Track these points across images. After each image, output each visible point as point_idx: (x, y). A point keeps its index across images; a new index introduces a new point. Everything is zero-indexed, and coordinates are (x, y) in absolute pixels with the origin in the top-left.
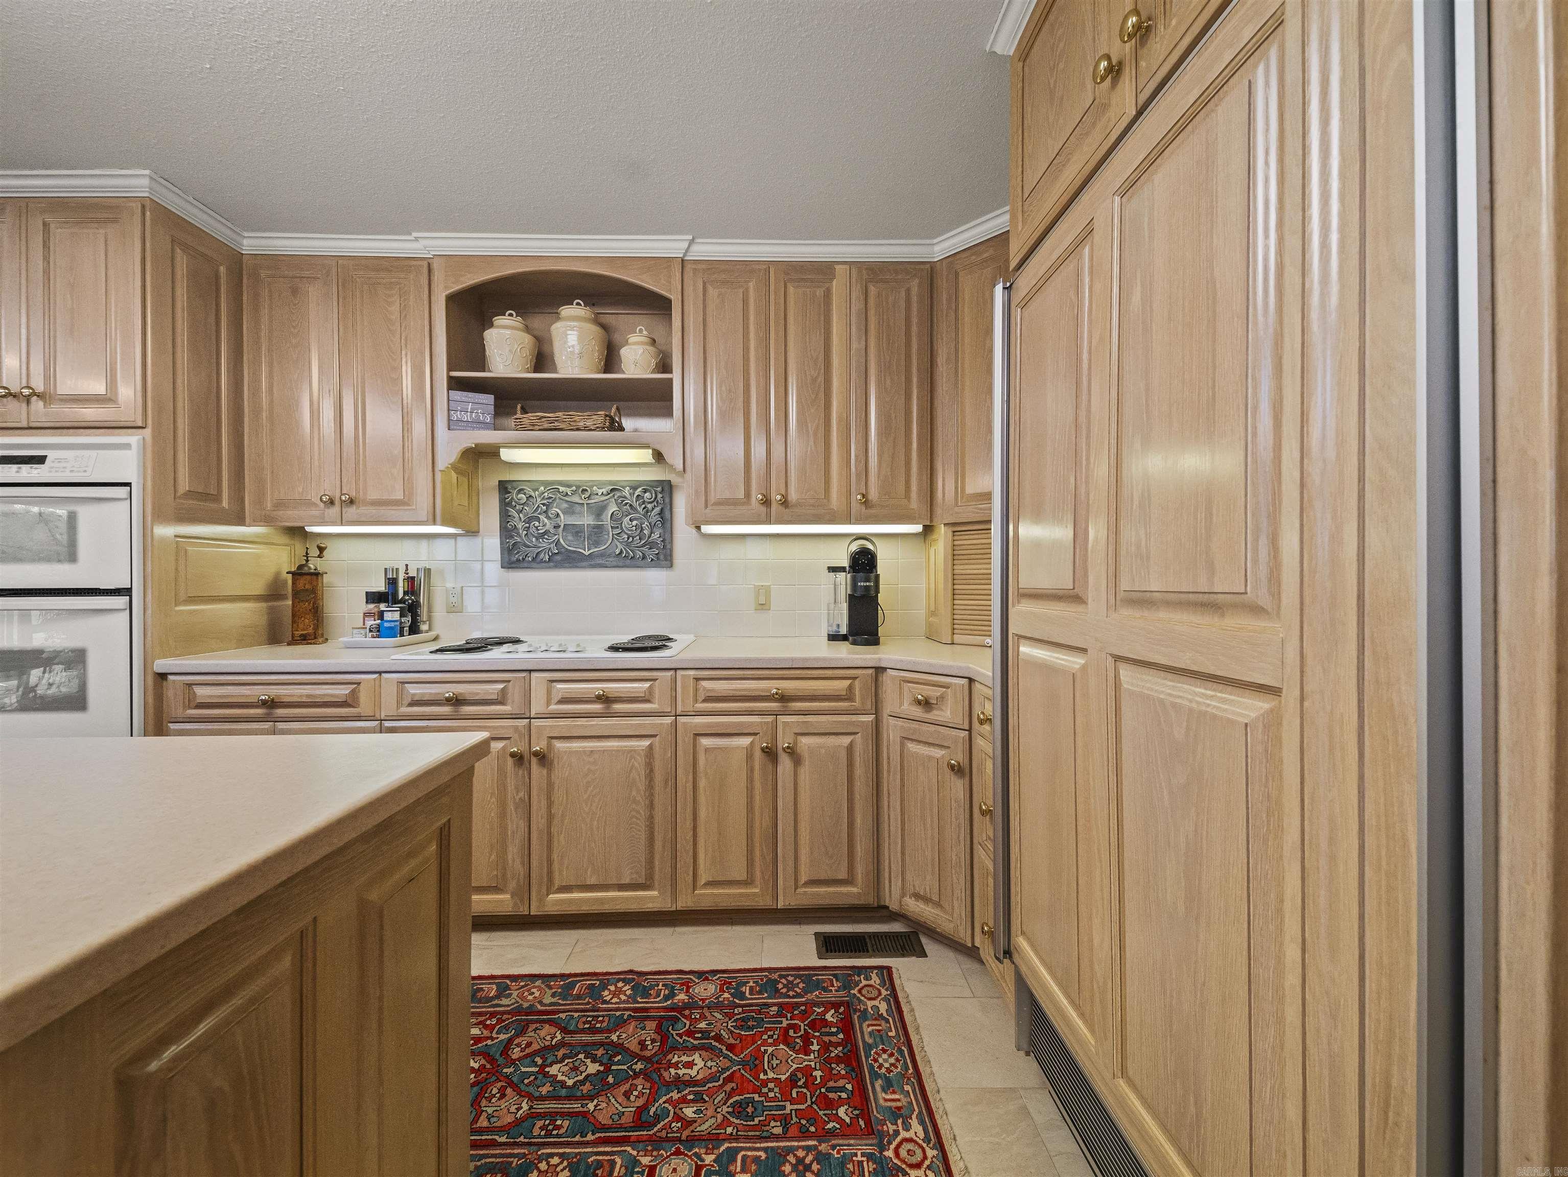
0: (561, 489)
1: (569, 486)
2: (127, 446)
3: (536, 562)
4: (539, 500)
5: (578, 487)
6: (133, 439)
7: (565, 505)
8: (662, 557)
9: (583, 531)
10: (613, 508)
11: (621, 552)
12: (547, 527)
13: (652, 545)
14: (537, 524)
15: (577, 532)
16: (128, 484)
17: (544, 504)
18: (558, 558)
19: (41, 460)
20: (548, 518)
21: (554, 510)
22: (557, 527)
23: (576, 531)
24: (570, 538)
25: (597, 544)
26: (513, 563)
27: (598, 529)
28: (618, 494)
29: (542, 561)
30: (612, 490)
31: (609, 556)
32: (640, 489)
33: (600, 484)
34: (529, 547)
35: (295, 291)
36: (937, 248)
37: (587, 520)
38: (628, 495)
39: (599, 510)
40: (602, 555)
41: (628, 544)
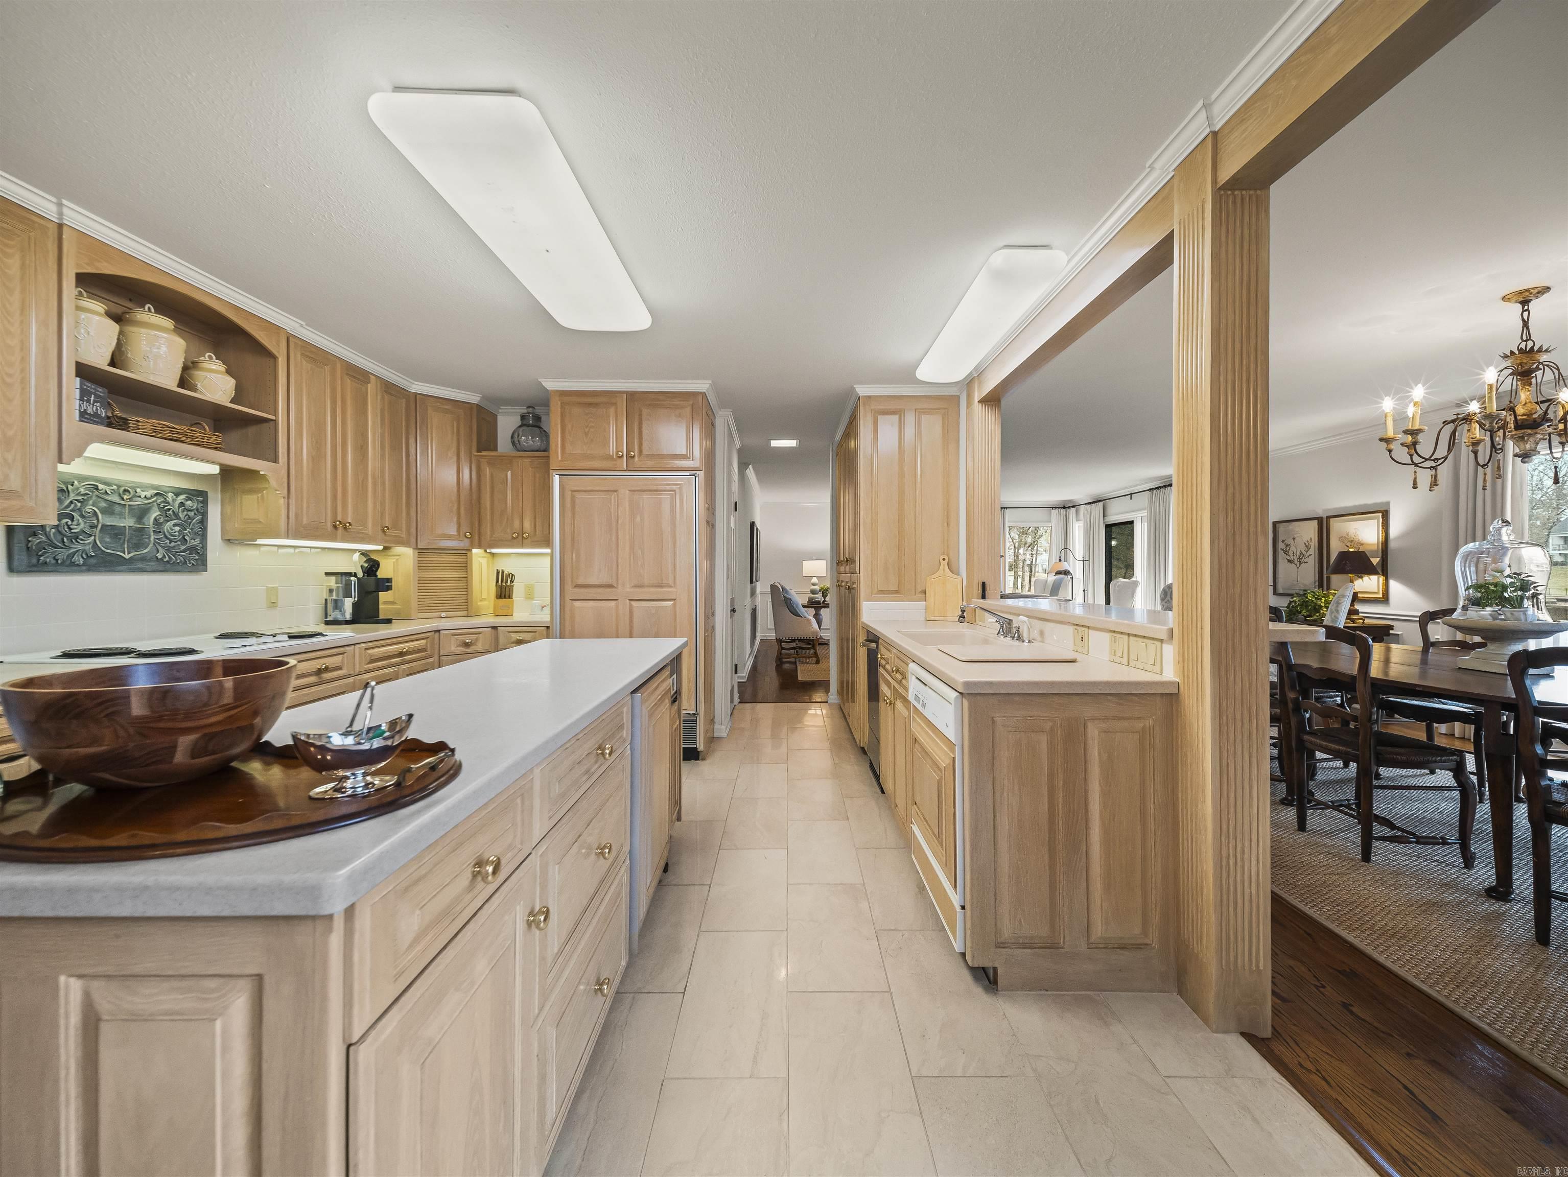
0: (101, 486)
1: (107, 484)
3: (68, 566)
4: (72, 495)
5: (119, 486)
7: (103, 504)
8: (200, 563)
9: (124, 534)
10: (155, 514)
11: (164, 557)
12: (82, 526)
13: (193, 550)
14: (70, 523)
15: (116, 535)
17: (78, 501)
18: (93, 561)
20: (82, 516)
21: (89, 508)
22: (93, 527)
23: (116, 533)
24: (108, 540)
25: (137, 546)
26: (34, 566)
27: (140, 532)
28: (161, 499)
29: (73, 564)
30: (157, 494)
31: (150, 560)
32: (182, 497)
33: (145, 487)
34: (56, 547)
37: (129, 522)
38: (170, 500)
39: (141, 513)
40: (143, 559)
41: (169, 549)
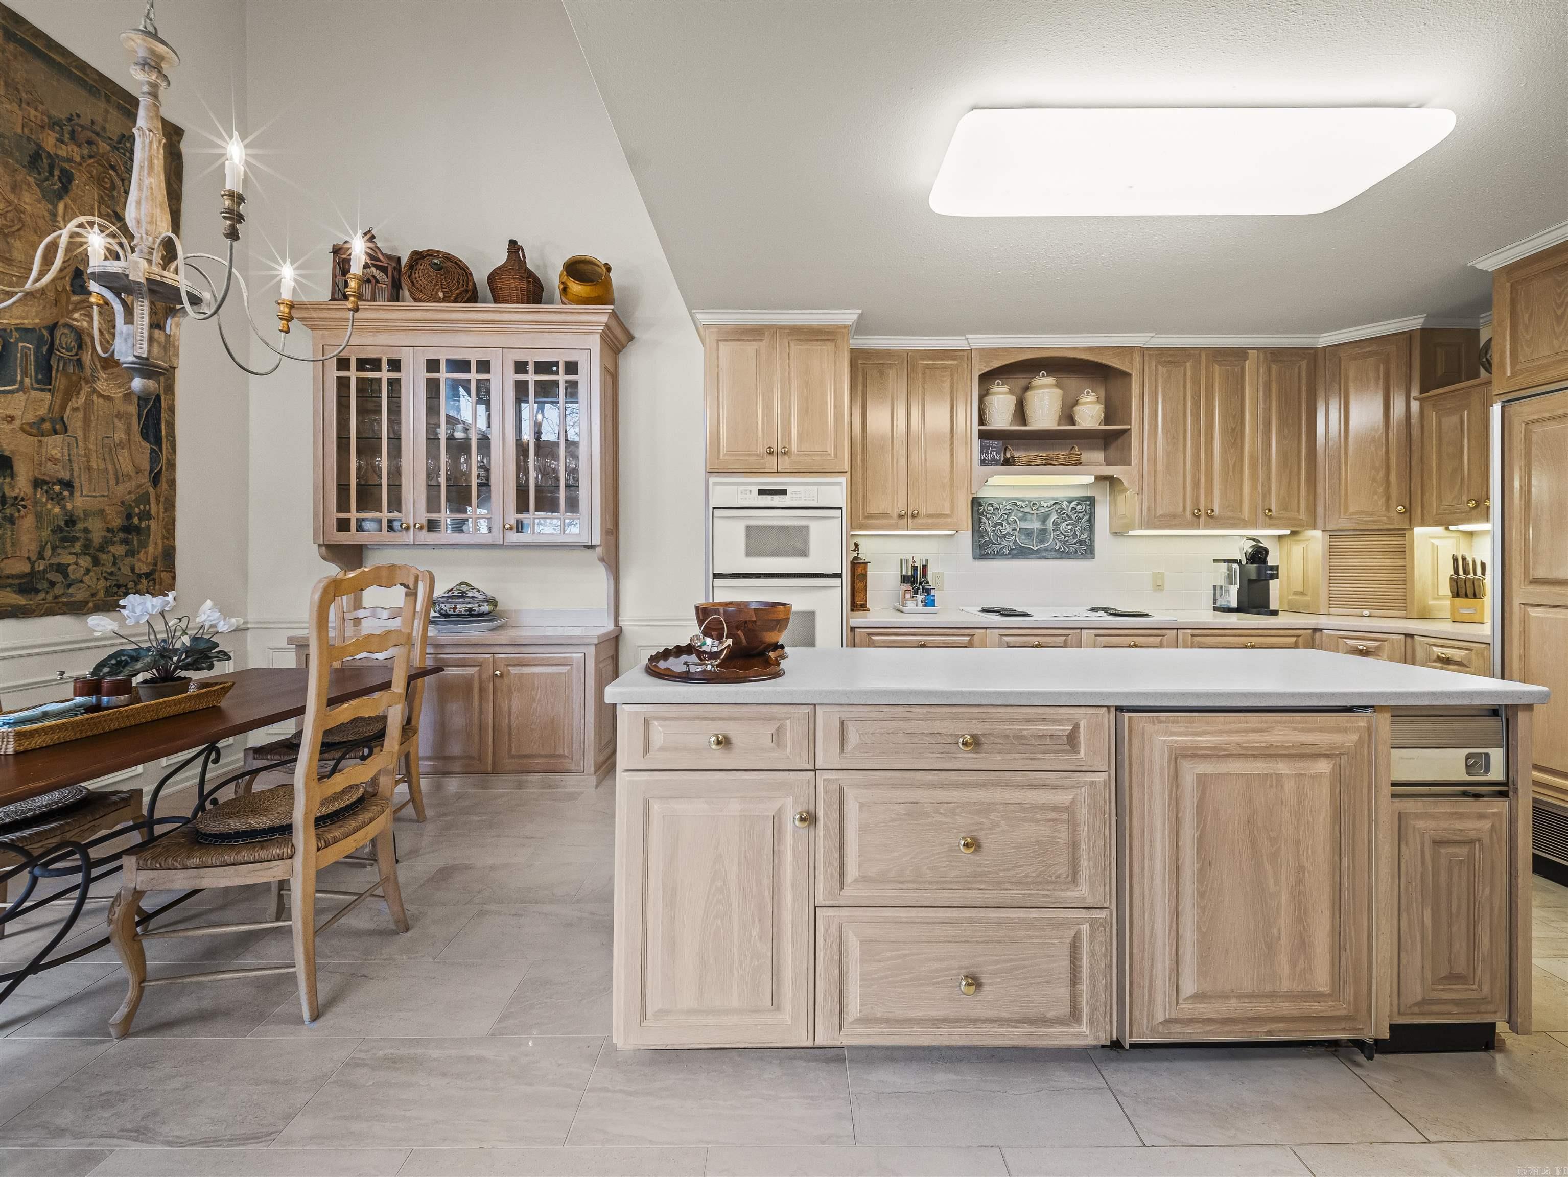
0: (1019, 503)
1: (1023, 501)
2: (839, 484)
3: (1000, 555)
4: (1002, 511)
5: (1030, 502)
6: (843, 480)
7: (1021, 515)
8: (1088, 552)
9: (1033, 533)
10: (1054, 517)
11: (1060, 547)
12: (1008, 530)
13: (1082, 542)
14: (1001, 528)
15: (1028, 534)
16: (841, 508)
17: (1005, 514)
18: (1015, 552)
19: (784, 492)
20: (1009, 524)
21: (1012, 518)
22: (1014, 530)
23: (1028, 533)
24: (1023, 538)
25: (1042, 541)
26: (983, 555)
27: (1044, 531)
28: (1058, 506)
29: (1003, 554)
30: (1055, 504)
31: (1051, 550)
32: (1074, 503)
33: (1046, 500)
34: (994, 544)
35: (882, 374)
36: (1321, 340)
37: (1036, 525)
38: (1065, 507)
39: (1044, 518)
40: (1046, 550)
41: (1065, 543)
